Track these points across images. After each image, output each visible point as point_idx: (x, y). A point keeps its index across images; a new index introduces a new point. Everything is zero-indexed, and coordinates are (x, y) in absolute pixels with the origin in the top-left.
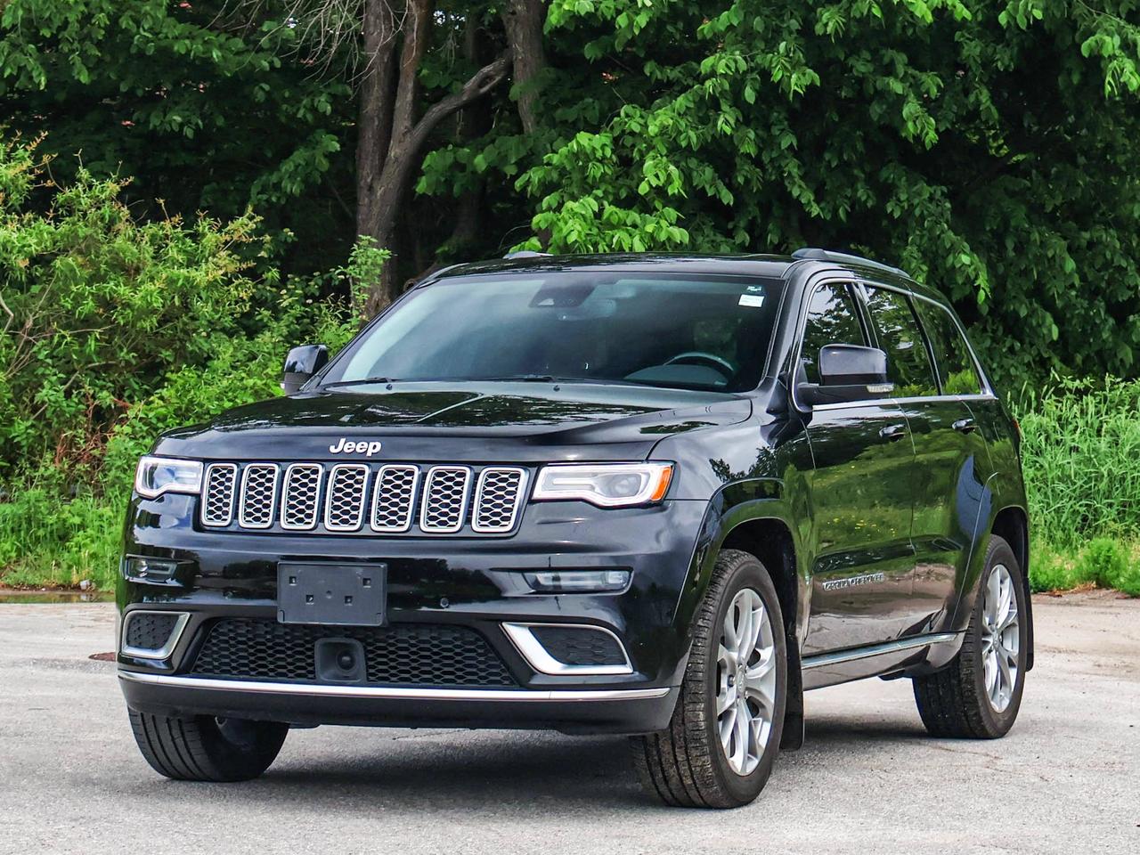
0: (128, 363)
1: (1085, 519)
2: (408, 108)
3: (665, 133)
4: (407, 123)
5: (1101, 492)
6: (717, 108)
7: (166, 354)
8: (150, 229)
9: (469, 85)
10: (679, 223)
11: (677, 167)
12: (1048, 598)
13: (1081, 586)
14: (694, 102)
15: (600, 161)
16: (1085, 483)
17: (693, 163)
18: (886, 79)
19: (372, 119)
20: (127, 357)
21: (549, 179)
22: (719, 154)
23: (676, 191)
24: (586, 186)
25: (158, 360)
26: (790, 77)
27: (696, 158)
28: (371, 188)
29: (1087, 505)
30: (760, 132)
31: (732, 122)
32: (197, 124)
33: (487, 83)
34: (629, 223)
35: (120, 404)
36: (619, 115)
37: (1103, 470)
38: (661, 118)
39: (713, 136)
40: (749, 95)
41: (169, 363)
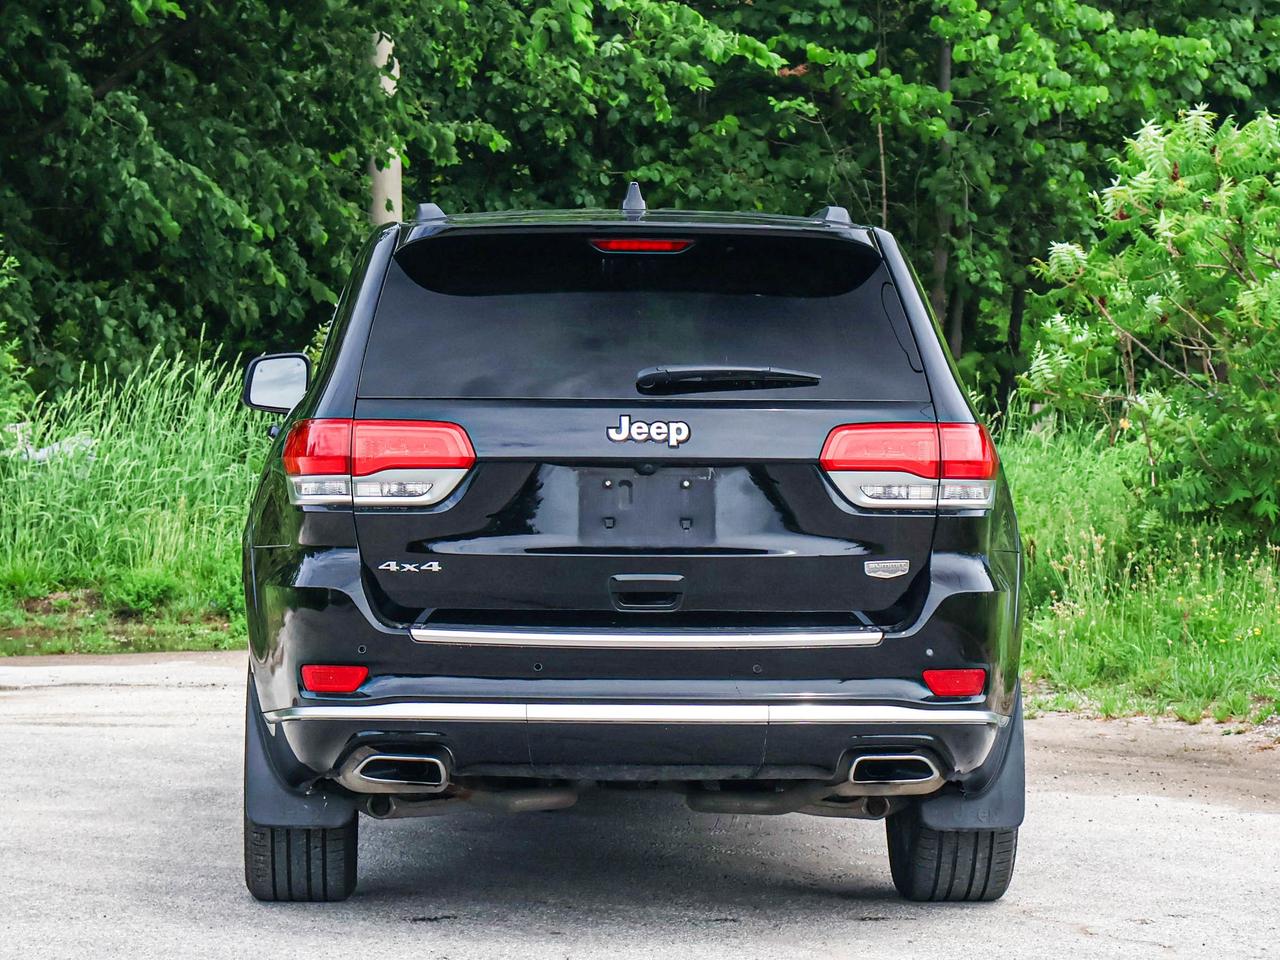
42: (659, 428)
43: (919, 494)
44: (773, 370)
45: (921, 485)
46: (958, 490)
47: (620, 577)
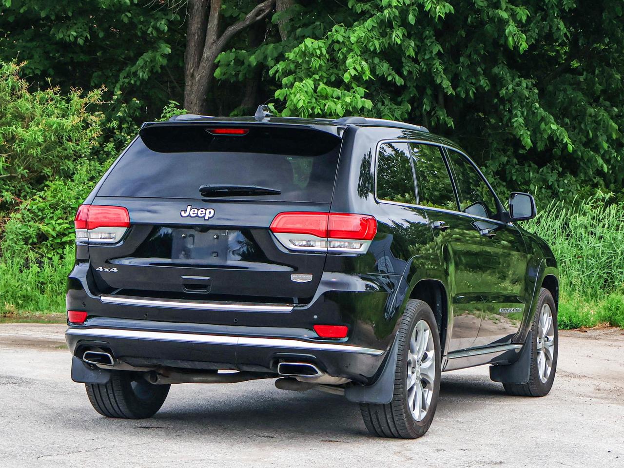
0: (23, 176)
1: (606, 281)
2: (215, 29)
3: (360, 42)
4: (214, 37)
5: (617, 265)
6: (392, 27)
7: (47, 171)
8: (39, 94)
9: (250, 15)
10: (367, 96)
11: (367, 63)
12: (579, 332)
13: (600, 325)
14: (377, 23)
15: (319, 58)
16: (608, 259)
17: (376, 60)
18: (496, 11)
19: (194, 35)
20: (22, 172)
21: (288, 68)
22: (392, 55)
23: (367, 78)
24: (309, 73)
25: (42, 174)
26: (435, 8)
27: (379, 57)
28: (192, 75)
29: (607, 273)
30: (418, 43)
31: (401, 36)
32: (87, 37)
33: (261, 14)
34: (335, 96)
35: (18, 201)
36: (331, 31)
37: (618, 250)
38: (359, 32)
39: (389, 44)
40: (411, 19)
41: (49, 176)
42: (202, 211)
43: (319, 245)
44: (257, 187)
45: (321, 241)
46: (347, 244)
47: (184, 277)
